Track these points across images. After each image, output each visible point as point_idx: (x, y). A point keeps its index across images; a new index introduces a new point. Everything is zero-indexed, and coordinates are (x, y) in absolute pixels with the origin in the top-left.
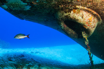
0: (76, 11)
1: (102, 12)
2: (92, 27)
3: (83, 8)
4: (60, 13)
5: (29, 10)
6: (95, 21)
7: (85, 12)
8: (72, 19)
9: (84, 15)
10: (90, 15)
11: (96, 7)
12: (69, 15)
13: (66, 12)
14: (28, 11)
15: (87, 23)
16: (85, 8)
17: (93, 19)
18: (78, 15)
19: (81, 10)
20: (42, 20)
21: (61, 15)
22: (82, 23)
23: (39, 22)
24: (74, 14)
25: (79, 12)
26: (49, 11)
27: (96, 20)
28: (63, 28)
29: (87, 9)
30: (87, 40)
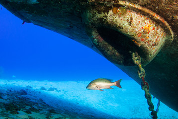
0: (119, 11)
1: (173, 17)
2: (151, 43)
3: (131, 5)
4: (90, 13)
5: (37, 4)
6: (157, 33)
7: (136, 14)
8: (110, 25)
9: (134, 20)
10: (147, 21)
11: (158, 6)
12: (106, 17)
13: (99, 12)
14: (35, 5)
15: (140, 35)
16: (137, 6)
17: (154, 29)
18: (121, 18)
19: (128, 11)
20: (63, 25)
21: (90, 16)
22: (129, 33)
23: (57, 29)
24: (114, 17)
25: (124, 14)
26: (72, 8)
27: (160, 31)
28: (97, 43)
29: (140, 8)
30: (142, 69)
